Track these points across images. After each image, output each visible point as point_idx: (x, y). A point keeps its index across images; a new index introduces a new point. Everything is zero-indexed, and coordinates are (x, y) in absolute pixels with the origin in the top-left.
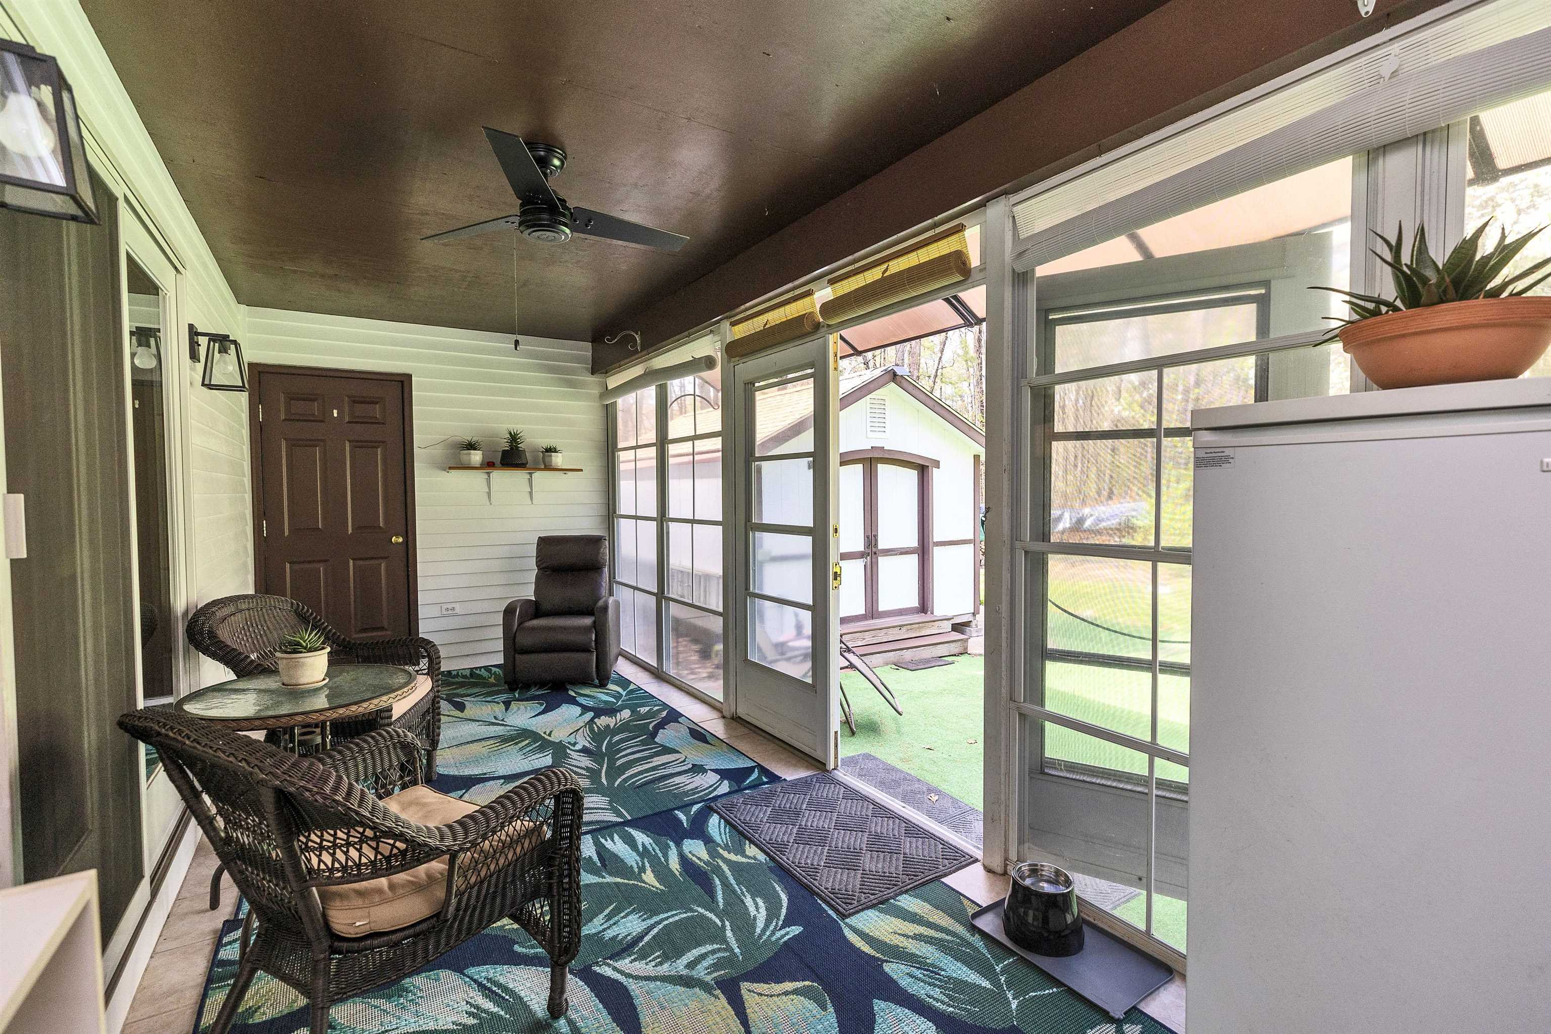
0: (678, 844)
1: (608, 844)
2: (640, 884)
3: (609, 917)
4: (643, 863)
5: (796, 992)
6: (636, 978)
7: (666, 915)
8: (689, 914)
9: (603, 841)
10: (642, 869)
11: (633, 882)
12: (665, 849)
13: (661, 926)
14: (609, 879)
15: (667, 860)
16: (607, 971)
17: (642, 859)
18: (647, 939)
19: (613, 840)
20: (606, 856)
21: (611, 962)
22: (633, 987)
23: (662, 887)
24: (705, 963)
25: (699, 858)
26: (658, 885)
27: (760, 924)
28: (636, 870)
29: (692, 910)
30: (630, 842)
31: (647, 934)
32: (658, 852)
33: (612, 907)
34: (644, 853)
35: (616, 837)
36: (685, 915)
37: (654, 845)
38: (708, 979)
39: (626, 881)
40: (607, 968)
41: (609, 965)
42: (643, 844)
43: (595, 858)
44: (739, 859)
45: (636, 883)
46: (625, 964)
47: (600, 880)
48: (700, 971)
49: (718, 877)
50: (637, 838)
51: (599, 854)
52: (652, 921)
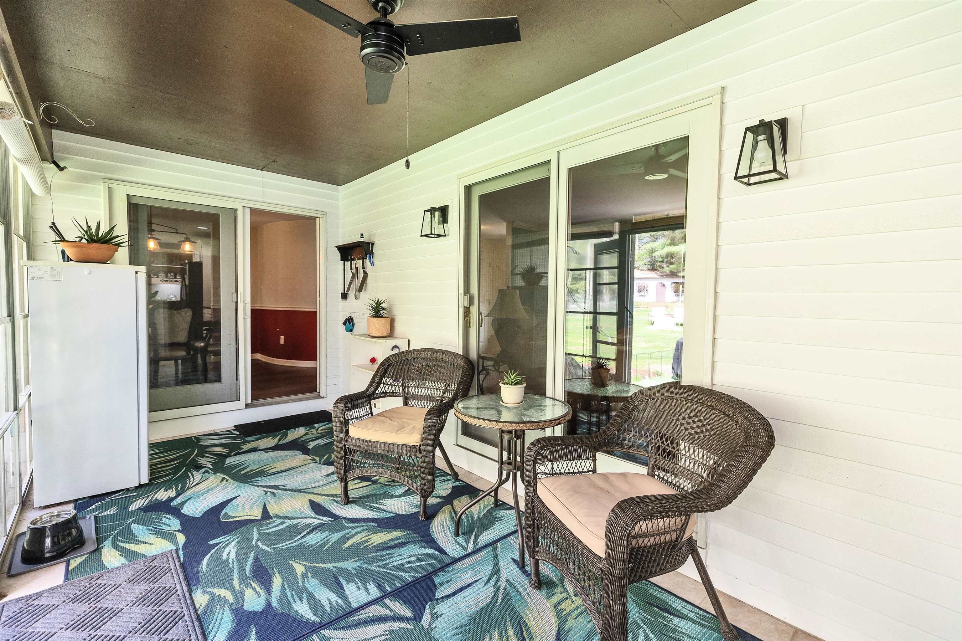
0: (269, 605)
1: (334, 597)
2: (307, 564)
3: (327, 542)
4: (303, 582)
5: (235, 517)
6: (311, 518)
7: (291, 545)
8: (276, 546)
9: (340, 601)
10: (304, 576)
11: (312, 565)
12: (283, 598)
13: (296, 539)
14: (330, 566)
15: (283, 585)
16: (327, 519)
17: (304, 586)
18: (305, 533)
19: (331, 603)
20: (335, 585)
21: (324, 522)
22: (312, 514)
23: (290, 562)
24: (275, 524)
25: (254, 589)
26: (294, 564)
27: (234, 543)
28: (309, 575)
29: (274, 549)
30: (315, 604)
31: (305, 535)
32: (289, 594)
33: (326, 547)
34: (301, 592)
35: (328, 607)
36: (279, 546)
37: (292, 601)
38: (275, 519)
39: (317, 565)
40: (326, 520)
41: (325, 521)
42: (302, 601)
43: (344, 584)
44: (217, 591)
45: (310, 564)
46: (317, 522)
47: (336, 565)
48: (278, 521)
49: (246, 574)
50: (309, 611)
51: (342, 588)
52: (300, 542)
